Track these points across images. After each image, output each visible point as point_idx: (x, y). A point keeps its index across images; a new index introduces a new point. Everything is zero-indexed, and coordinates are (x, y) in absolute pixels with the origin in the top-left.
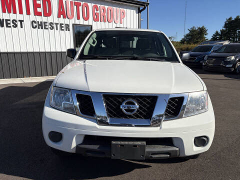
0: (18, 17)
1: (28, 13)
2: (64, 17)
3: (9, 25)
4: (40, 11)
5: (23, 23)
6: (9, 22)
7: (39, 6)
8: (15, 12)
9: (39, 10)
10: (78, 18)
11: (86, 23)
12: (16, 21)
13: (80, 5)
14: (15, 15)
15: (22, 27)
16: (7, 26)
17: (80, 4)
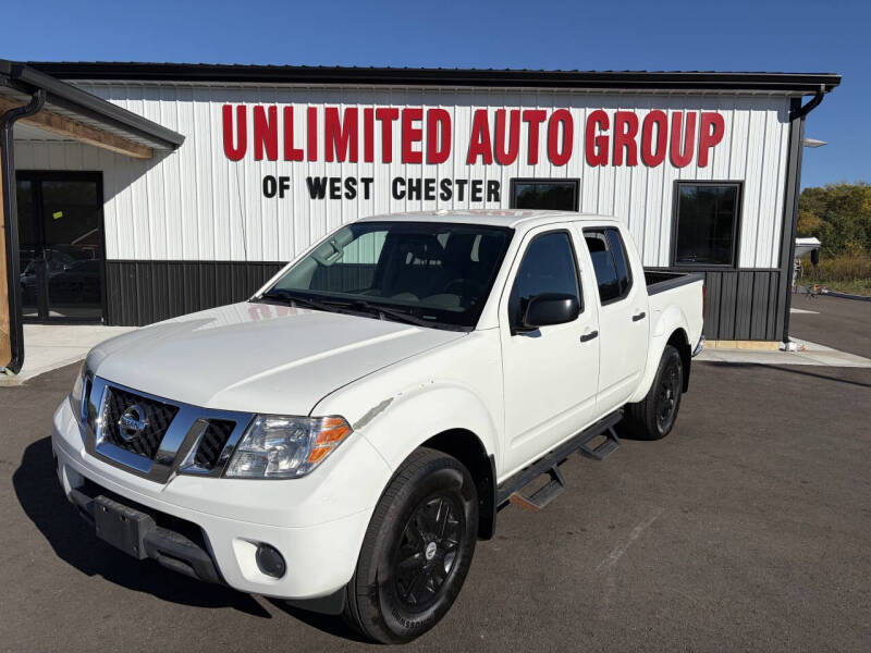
0: (361, 169)
1: (387, 158)
2: (487, 161)
3: (337, 193)
4: (419, 150)
5: (371, 185)
6: (337, 185)
7: (417, 135)
8: (354, 159)
9: (416, 147)
10: (533, 159)
11: (558, 173)
12: (355, 182)
13: (543, 119)
14: (354, 164)
15: (367, 197)
16: (333, 196)
17: (541, 116)
